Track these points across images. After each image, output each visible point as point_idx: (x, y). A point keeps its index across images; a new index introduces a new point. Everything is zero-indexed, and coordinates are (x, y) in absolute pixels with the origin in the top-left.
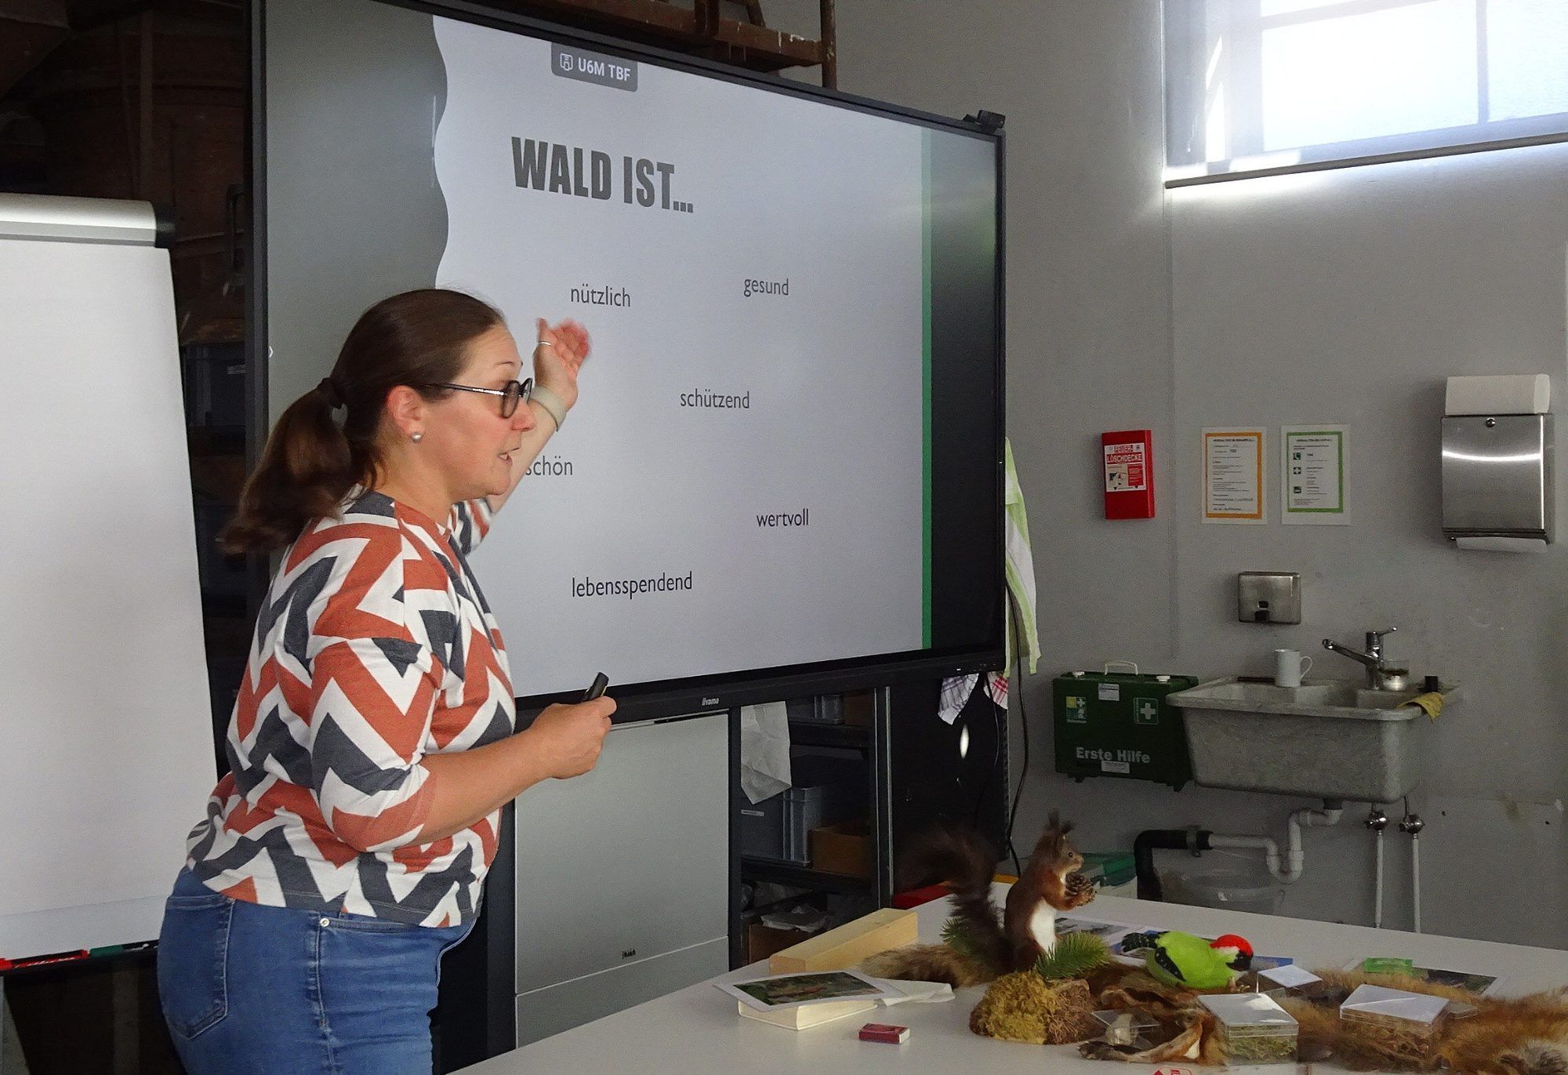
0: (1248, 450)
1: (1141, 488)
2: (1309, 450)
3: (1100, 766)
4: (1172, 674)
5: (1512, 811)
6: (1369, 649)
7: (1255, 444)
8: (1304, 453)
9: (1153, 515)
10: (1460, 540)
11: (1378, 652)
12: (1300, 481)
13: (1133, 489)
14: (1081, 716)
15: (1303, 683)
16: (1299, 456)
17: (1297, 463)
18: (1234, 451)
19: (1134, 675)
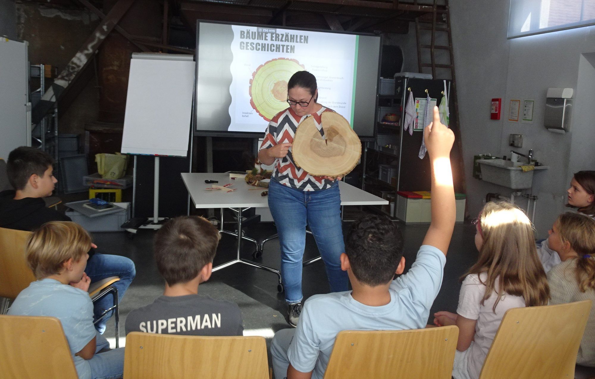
0: (517, 104)
1: (497, 112)
2: (528, 105)
3: (479, 176)
4: (496, 156)
5: (554, 197)
6: (529, 155)
7: (518, 103)
8: (527, 106)
9: (499, 119)
10: (549, 129)
11: (531, 155)
12: (525, 112)
13: (496, 112)
14: (477, 165)
15: (518, 161)
16: (526, 106)
17: (525, 108)
18: (515, 104)
19: (489, 156)
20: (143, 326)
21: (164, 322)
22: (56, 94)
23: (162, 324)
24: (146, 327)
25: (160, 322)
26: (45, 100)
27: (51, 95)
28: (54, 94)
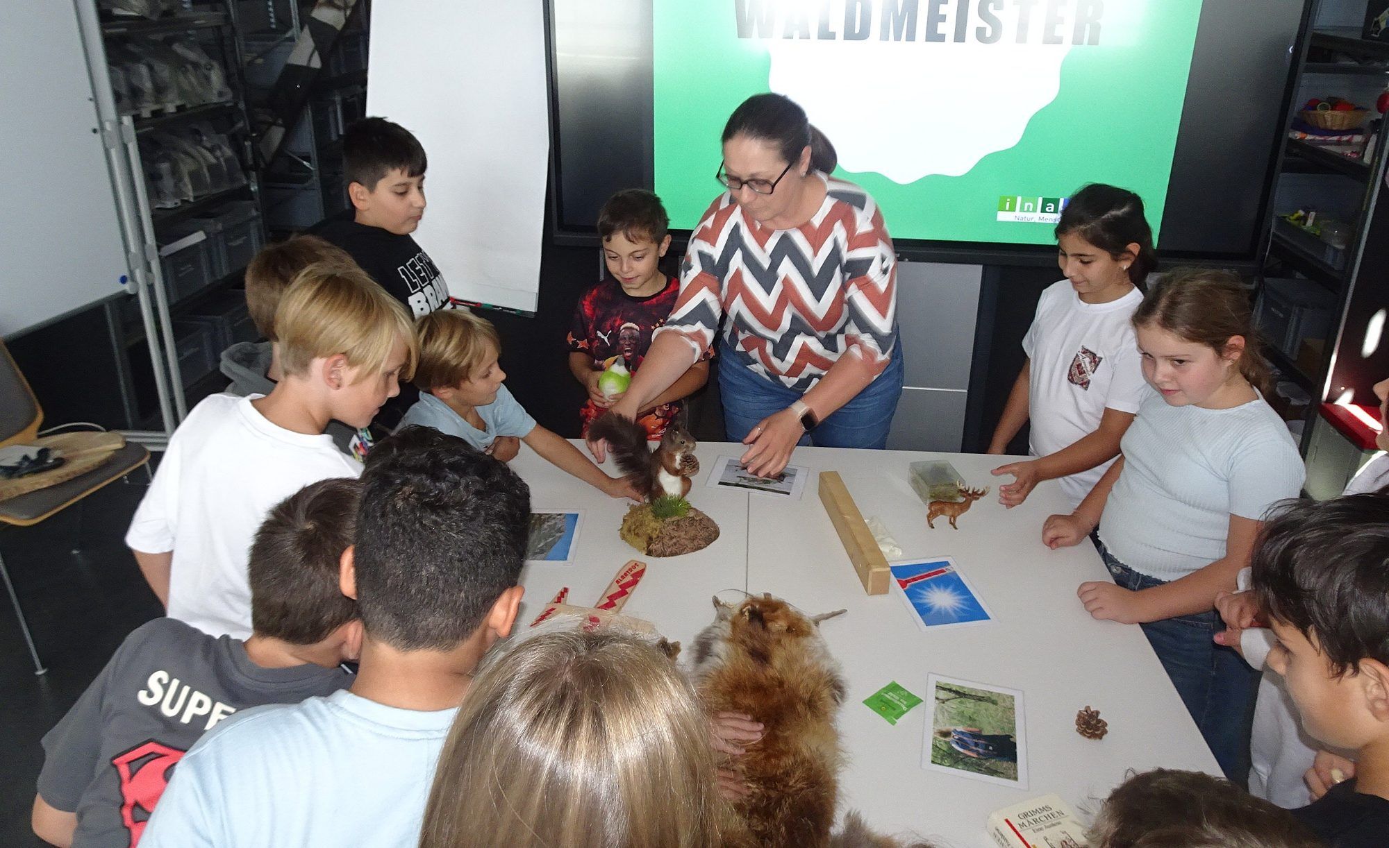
20: (160, 680)
21: (207, 701)
22: (319, 47)
23: (200, 704)
24: (166, 688)
25: (197, 696)
26: (295, 63)
27: (310, 50)
28: (316, 48)
